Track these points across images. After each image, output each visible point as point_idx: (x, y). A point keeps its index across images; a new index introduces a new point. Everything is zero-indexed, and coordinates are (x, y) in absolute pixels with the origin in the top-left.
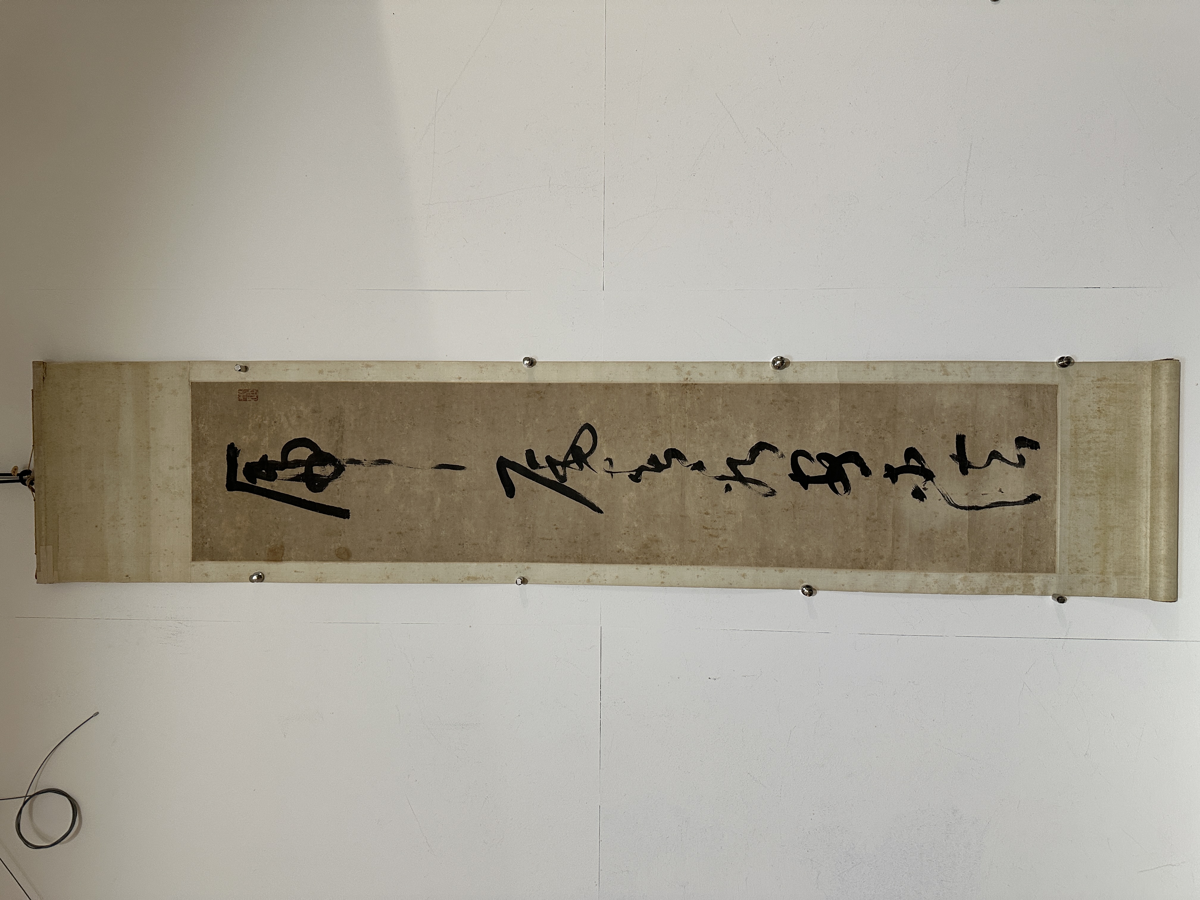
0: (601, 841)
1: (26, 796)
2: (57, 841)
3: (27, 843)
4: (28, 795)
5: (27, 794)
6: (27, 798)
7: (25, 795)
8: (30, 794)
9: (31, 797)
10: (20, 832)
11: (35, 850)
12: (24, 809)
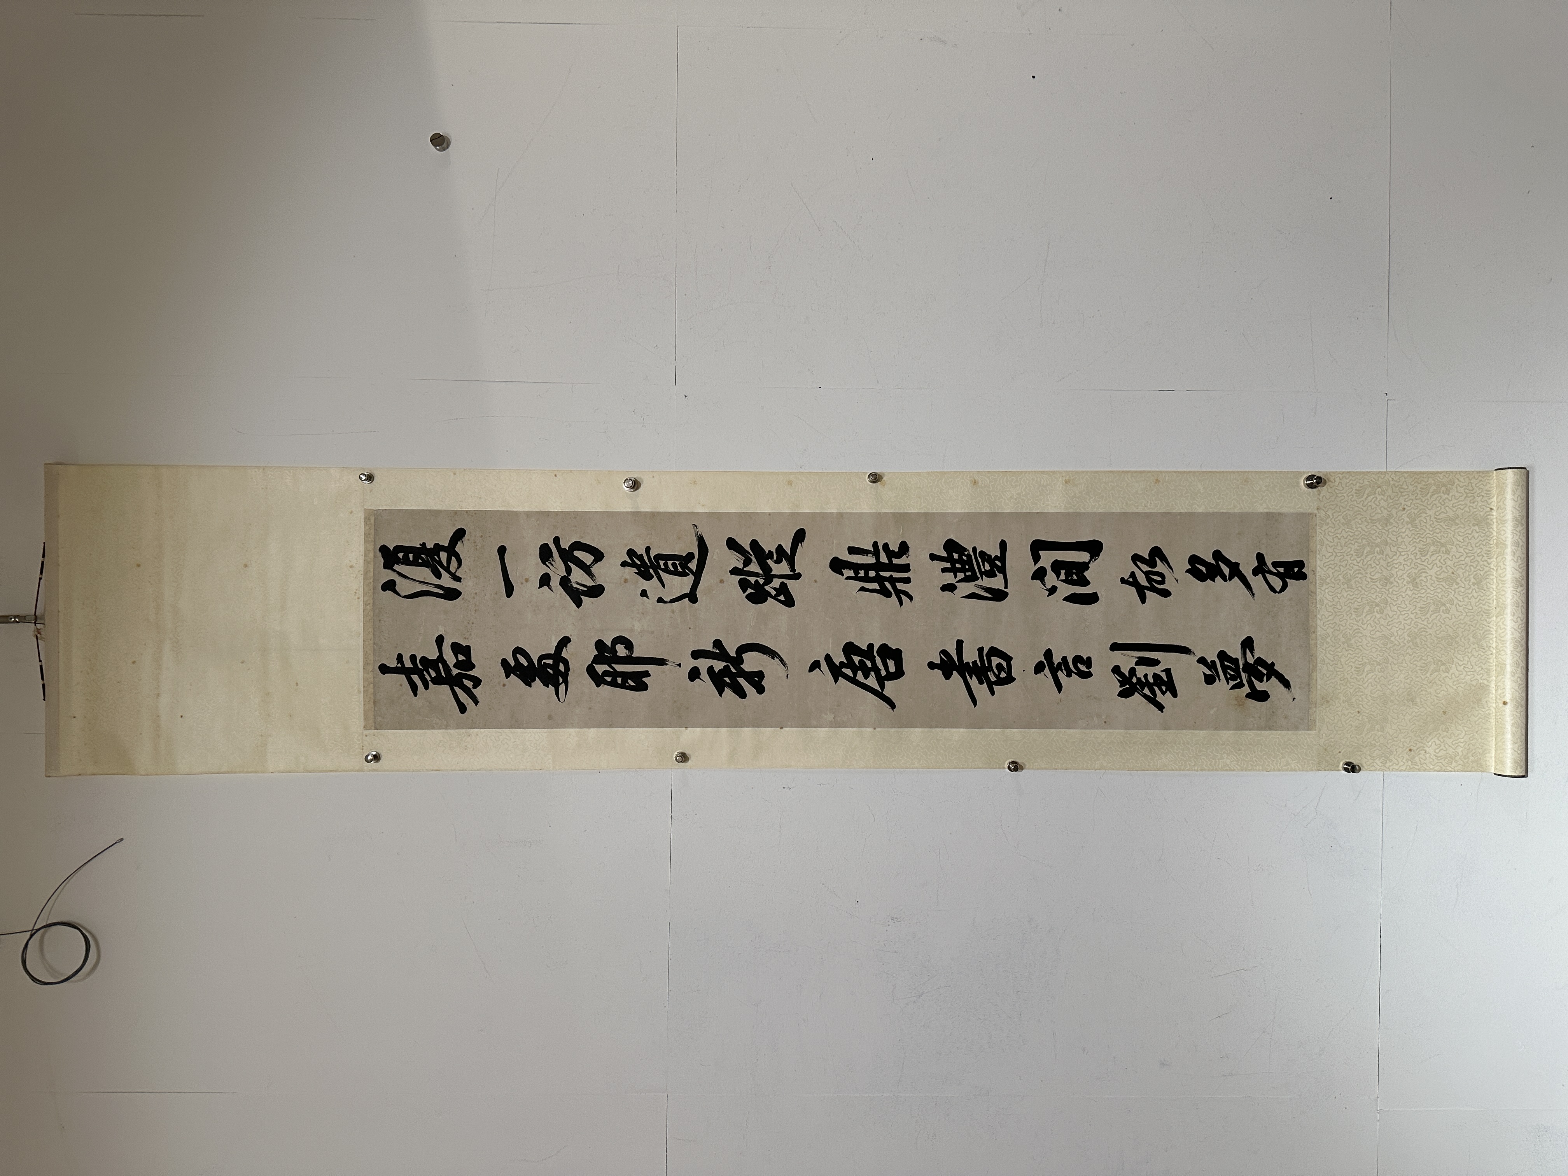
0: (671, 959)
1: (33, 930)
2: (68, 977)
3: (34, 979)
4: (35, 929)
5: (33, 928)
6: (33, 931)
7: (31, 929)
8: (37, 927)
9: (38, 930)
10: (27, 969)
11: (44, 986)
12: (30, 942)
